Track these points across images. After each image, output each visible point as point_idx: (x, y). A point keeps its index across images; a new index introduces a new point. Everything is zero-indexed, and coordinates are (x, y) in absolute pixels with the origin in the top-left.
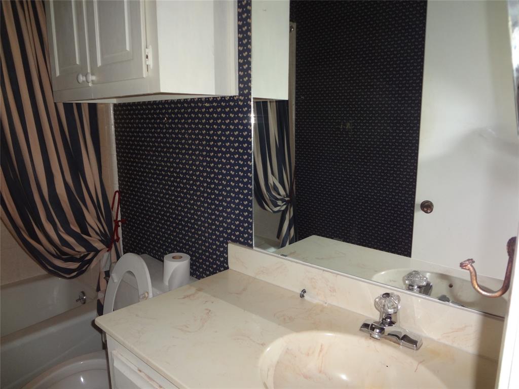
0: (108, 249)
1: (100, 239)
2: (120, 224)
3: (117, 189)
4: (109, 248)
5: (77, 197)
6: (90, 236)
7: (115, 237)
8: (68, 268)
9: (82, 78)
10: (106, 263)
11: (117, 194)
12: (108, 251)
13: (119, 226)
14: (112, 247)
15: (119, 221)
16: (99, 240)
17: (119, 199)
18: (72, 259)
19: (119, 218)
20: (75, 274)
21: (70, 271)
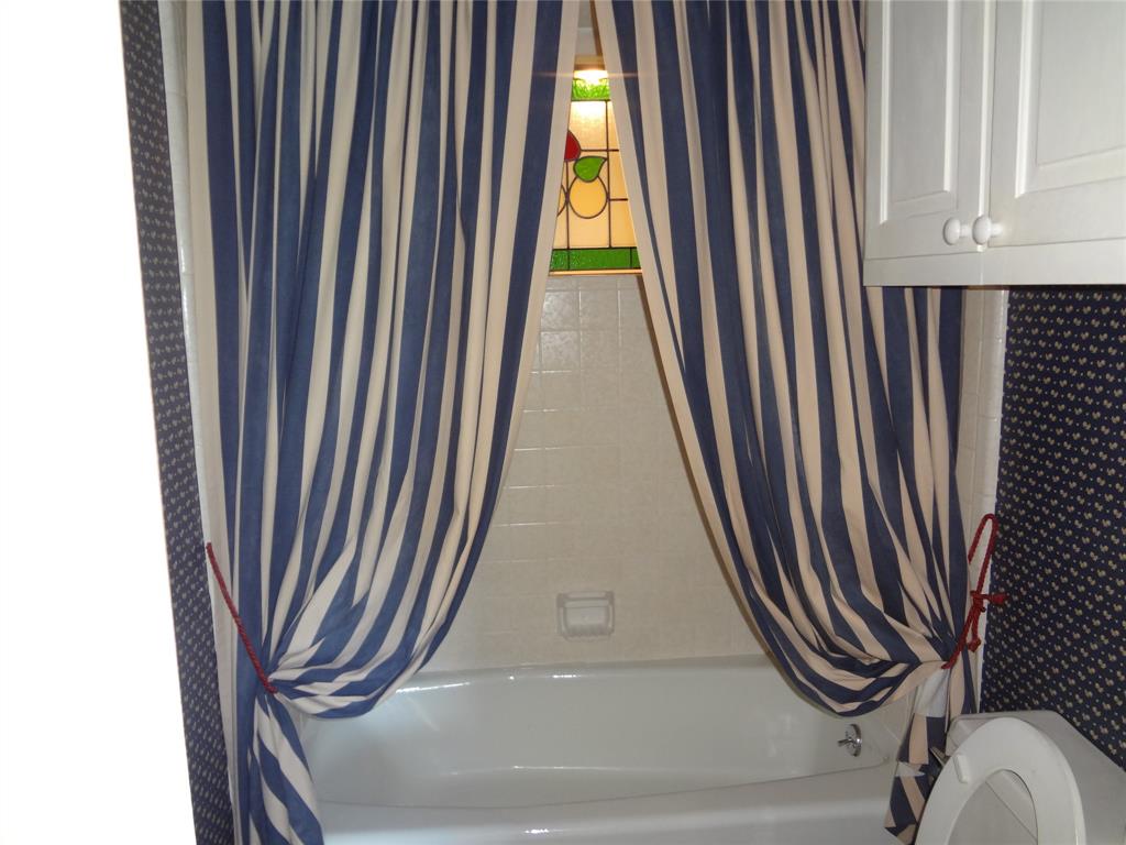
0: (944, 663)
1: (930, 635)
2: (986, 603)
3: (991, 510)
4: (949, 661)
5: (885, 515)
6: (906, 624)
7: (969, 638)
8: (840, 683)
9: (958, 230)
10: (935, 695)
11: (989, 523)
12: (944, 667)
13: (983, 610)
14: (956, 660)
15: (985, 596)
16: (927, 638)
17: (993, 537)
18: (850, 664)
19: (986, 590)
20: (853, 706)
21: (843, 695)
